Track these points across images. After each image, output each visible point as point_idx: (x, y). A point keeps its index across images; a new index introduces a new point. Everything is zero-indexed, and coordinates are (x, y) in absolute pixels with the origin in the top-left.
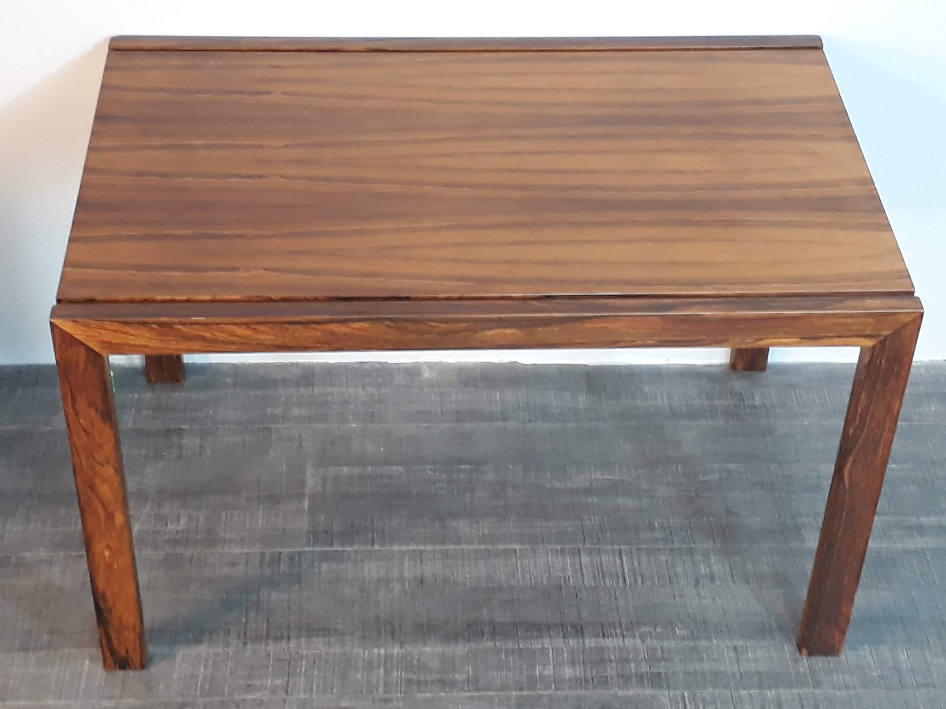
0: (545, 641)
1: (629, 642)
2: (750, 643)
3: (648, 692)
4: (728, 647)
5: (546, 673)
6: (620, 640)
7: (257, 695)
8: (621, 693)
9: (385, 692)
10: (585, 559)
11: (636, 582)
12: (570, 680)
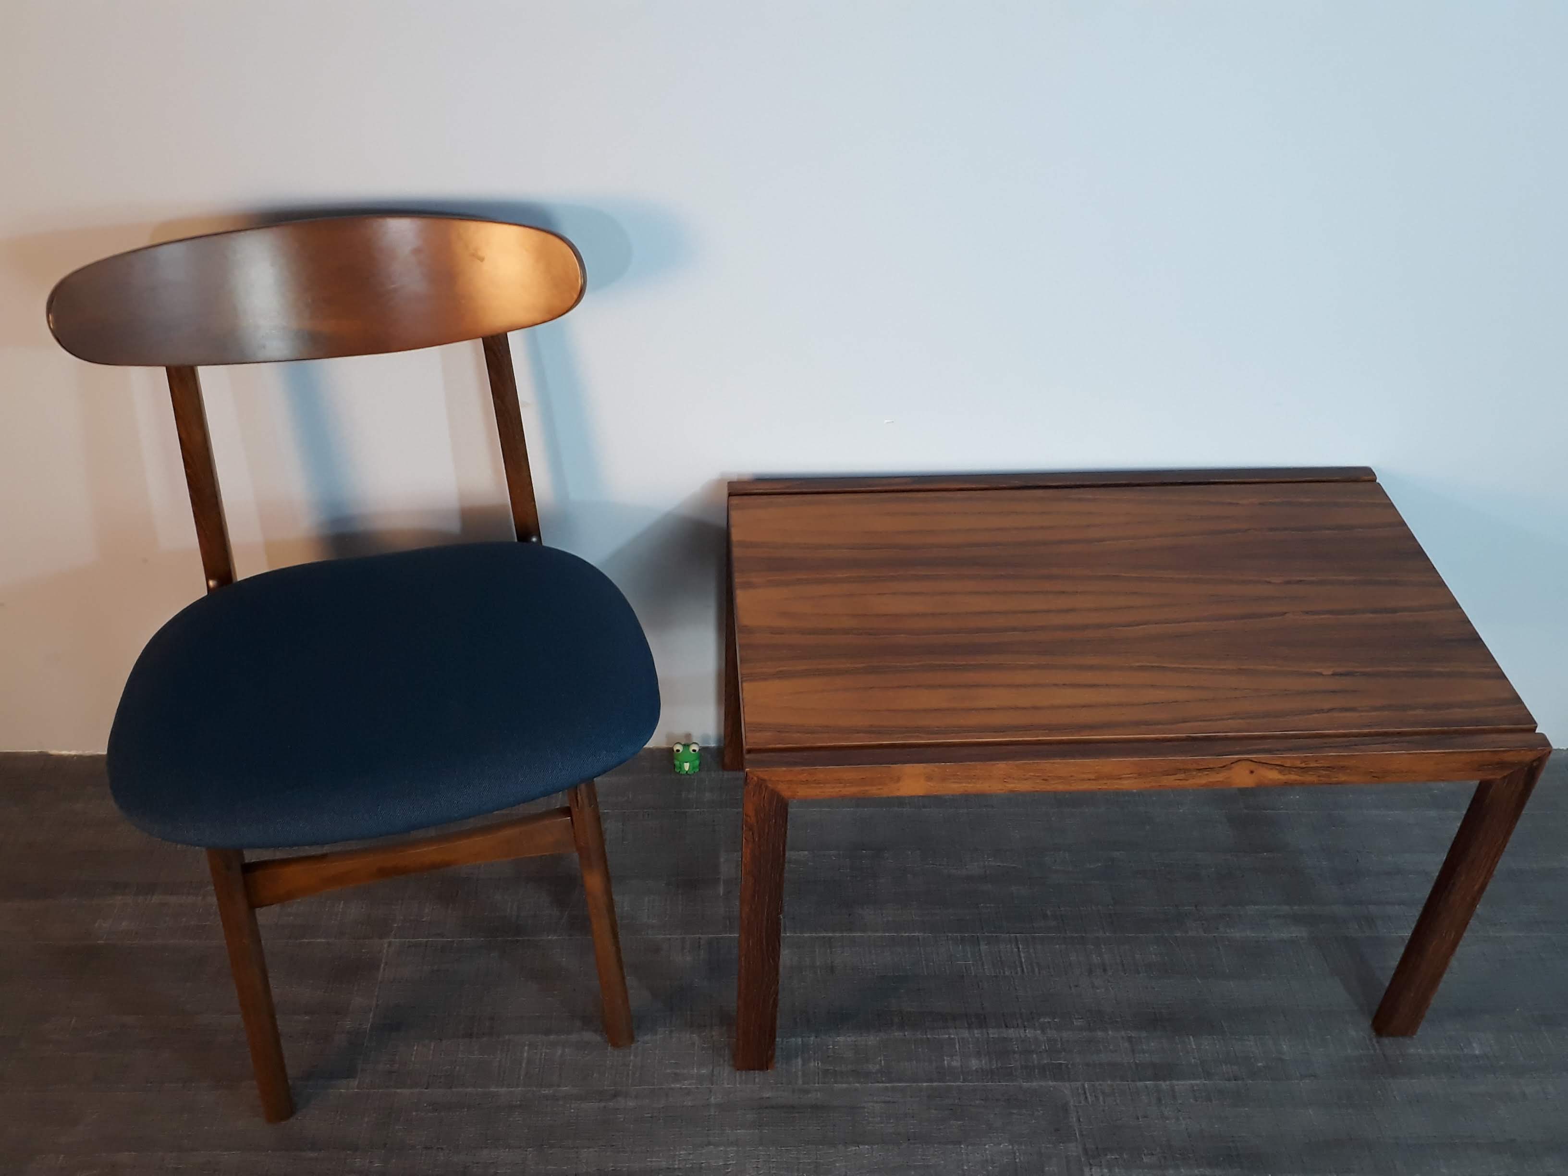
0: (951, 1031)
1: (1029, 1033)
2: (1144, 1034)
3: (1051, 1083)
4: (1123, 1038)
5: (954, 1064)
6: (1022, 1031)
7: (685, 1085)
8: (1025, 1085)
9: (804, 1083)
10: (984, 947)
11: (1033, 971)
12: (977, 1071)
